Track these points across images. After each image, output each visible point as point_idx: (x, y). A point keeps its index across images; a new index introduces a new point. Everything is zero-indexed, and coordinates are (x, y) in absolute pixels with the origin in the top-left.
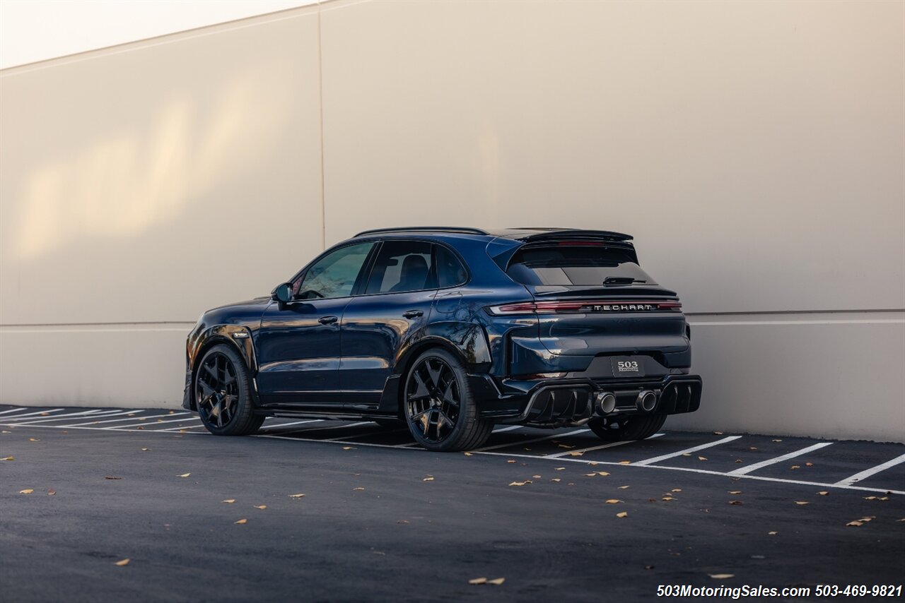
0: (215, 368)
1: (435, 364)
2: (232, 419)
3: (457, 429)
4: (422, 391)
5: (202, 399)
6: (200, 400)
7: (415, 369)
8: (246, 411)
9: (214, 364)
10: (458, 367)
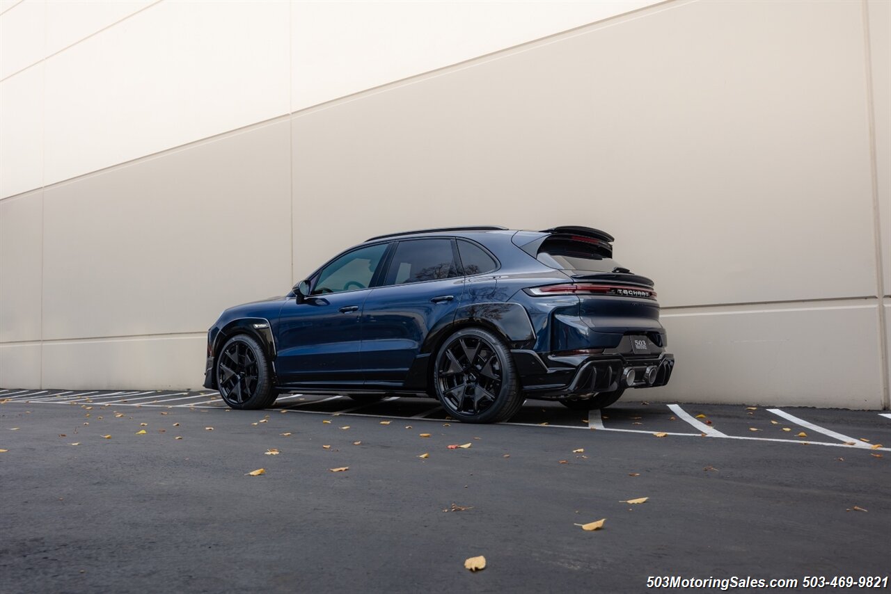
0: (236, 354)
1: (471, 342)
2: (251, 396)
3: (498, 401)
4: (455, 367)
5: (223, 381)
6: (221, 381)
7: (448, 347)
8: (264, 388)
9: (235, 351)
10: (499, 343)
